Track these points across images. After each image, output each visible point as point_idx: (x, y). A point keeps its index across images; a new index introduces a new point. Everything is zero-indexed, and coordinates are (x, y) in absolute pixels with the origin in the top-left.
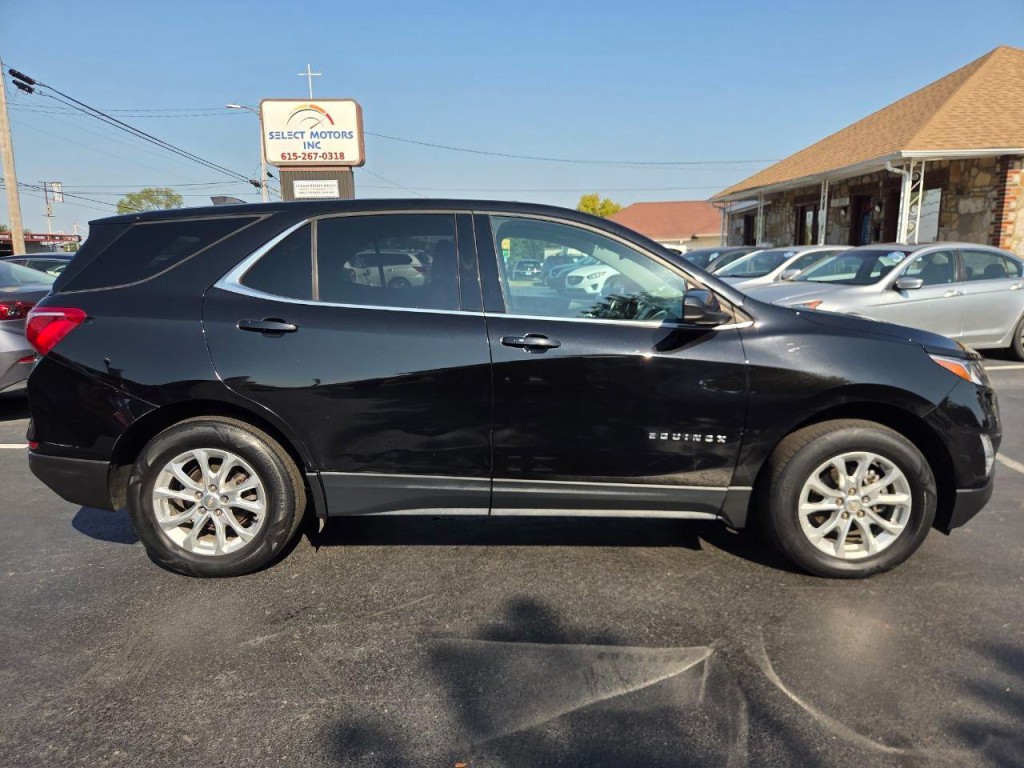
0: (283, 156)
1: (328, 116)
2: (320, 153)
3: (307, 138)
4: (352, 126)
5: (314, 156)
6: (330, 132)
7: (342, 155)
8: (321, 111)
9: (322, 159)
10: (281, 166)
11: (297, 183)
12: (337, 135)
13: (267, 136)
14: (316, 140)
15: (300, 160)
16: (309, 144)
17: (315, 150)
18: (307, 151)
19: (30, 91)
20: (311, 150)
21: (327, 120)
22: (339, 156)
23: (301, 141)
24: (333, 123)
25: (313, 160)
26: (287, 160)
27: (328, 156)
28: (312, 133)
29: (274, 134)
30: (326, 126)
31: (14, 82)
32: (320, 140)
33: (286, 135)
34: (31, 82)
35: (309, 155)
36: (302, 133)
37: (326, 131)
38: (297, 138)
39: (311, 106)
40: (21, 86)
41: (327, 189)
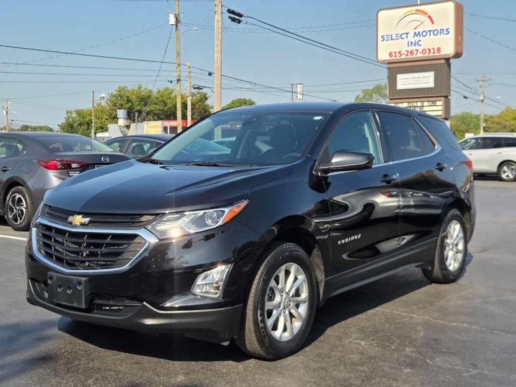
0: (390, 54)
1: (429, 17)
2: (420, 50)
3: (411, 38)
4: (450, 23)
5: (415, 52)
6: (430, 31)
7: (439, 49)
8: (425, 13)
9: (421, 55)
10: (389, 63)
11: (400, 77)
12: (436, 33)
13: (380, 39)
14: (417, 39)
15: (403, 57)
16: (412, 43)
17: (417, 47)
18: (410, 49)
19: (239, 22)
20: (413, 48)
21: (429, 20)
22: (436, 51)
23: (406, 40)
24: (433, 22)
25: (414, 56)
26: (393, 58)
27: (427, 51)
28: (415, 33)
29: (385, 37)
30: (428, 26)
31: (230, 17)
32: (422, 38)
33: (394, 37)
34: (240, 15)
35: (412, 52)
36: (407, 34)
37: (427, 30)
38: (403, 38)
39: (417, 10)
40: (233, 20)
41: (424, 80)
